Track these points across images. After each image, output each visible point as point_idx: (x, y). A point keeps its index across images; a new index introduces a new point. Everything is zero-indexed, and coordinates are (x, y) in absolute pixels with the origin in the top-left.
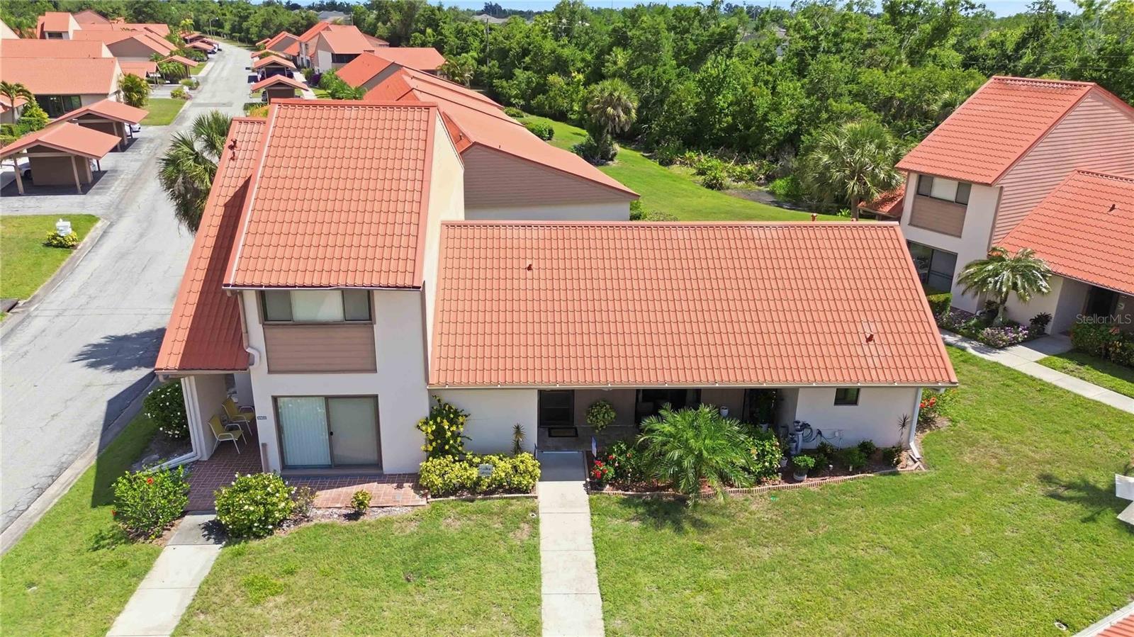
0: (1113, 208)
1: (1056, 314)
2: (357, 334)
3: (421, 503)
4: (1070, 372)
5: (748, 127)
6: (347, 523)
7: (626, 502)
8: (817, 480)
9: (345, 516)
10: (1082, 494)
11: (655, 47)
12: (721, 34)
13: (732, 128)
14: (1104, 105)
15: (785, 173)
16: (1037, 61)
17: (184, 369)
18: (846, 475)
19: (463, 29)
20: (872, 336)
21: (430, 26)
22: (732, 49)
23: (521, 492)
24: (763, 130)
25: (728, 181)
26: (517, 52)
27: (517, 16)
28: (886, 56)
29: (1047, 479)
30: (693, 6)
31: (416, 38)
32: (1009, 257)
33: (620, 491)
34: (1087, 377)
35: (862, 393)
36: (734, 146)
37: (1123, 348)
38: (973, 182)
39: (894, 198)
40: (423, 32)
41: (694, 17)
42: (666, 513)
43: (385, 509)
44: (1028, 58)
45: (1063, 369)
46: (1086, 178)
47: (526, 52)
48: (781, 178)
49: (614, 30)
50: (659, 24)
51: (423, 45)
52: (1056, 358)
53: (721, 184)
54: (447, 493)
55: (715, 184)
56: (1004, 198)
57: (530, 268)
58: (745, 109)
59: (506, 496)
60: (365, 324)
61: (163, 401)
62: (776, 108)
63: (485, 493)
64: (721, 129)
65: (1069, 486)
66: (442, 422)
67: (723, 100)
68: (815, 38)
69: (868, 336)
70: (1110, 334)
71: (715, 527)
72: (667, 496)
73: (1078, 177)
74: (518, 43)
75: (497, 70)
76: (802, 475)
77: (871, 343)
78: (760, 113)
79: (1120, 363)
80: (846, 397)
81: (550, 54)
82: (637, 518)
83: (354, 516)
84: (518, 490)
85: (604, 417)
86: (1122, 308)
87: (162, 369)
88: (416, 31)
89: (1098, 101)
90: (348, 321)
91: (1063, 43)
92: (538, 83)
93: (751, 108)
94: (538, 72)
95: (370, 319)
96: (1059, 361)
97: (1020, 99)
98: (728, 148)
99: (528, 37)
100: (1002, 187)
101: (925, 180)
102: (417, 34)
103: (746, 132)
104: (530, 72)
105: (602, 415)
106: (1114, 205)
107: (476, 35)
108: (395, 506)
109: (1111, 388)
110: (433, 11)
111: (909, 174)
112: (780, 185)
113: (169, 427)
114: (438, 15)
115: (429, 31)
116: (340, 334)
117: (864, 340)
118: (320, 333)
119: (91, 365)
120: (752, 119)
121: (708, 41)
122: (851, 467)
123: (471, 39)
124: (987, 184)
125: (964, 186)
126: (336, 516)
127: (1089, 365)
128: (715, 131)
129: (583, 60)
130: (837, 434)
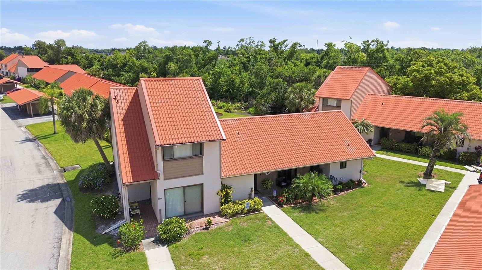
0: (382, 104)
1: (374, 138)
2: (196, 161)
3: (226, 221)
4: (385, 155)
5: (233, 90)
6: (205, 231)
7: (293, 208)
8: (344, 193)
9: (203, 229)
10: (413, 184)
11: (189, 61)
12: (213, 56)
13: (227, 91)
14: (372, 74)
15: (251, 106)
16: (328, 63)
17: (135, 182)
18: (350, 190)
19: (88, 56)
20: (349, 144)
21: (69, 55)
22: (216, 62)
23: (258, 211)
24: (239, 91)
25: (232, 110)
26: (121, 65)
27: (117, 51)
28: (279, 63)
29: (402, 182)
30: (197, 46)
31: (63, 61)
32: (360, 122)
33: (289, 206)
34: (391, 155)
35: (348, 163)
36: (228, 97)
37: (398, 146)
38: (342, 99)
39: (314, 107)
40: (66, 58)
41: (200, 50)
42: (309, 209)
43: (215, 225)
44: (325, 62)
45: (383, 154)
46: (371, 96)
47: (125, 65)
48: (251, 108)
49: (166, 56)
50: (191, 53)
51: (67, 63)
52: (379, 151)
53: (231, 111)
54: (234, 216)
55: (229, 111)
56: (353, 103)
57: (238, 134)
58: (231, 83)
59: (254, 213)
60: (200, 156)
61: (102, 202)
62: (242, 83)
63: (246, 214)
64: (223, 91)
65: (409, 183)
66: (227, 190)
67: (222, 81)
68: (248, 58)
69: (348, 144)
70: (393, 142)
71: (326, 210)
72: (305, 204)
73: (369, 96)
74: (121, 62)
75: (112, 73)
76: (339, 192)
77: (349, 146)
78: (237, 85)
79: (397, 150)
80: (343, 165)
81: (139, 65)
82: (301, 212)
83: (207, 228)
84: (257, 211)
85: (270, 184)
86: (391, 135)
87: (126, 183)
88: (63, 57)
89: (370, 72)
90: (194, 156)
91: (336, 57)
92: (134, 77)
93: (233, 83)
94: (134, 73)
95: (201, 153)
96: (381, 152)
97: (349, 73)
98: (226, 98)
99: (125, 59)
100: (352, 100)
101: (325, 100)
102: (64, 59)
103: (233, 92)
104: (130, 73)
105: (269, 183)
106: (383, 103)
107: (95, 59)
108: (218, 223)
109: (399, 157)
110: (70, 48)
111: (319, 98)
112: (251, 110)
113: (105, 213)
114: (73, 51)
115: (69, 57)
116: (190, 161)
117: (347, 146)
118: (183, 162)
119: (30, 202)
120: (234, 87)
121: (208, 59)
122: (351, 187)
123: (93, 61)
124: (348, 99)
125: (339, 101)
126: (200, 230)
127: (390, 152)
128: (220, 92)
129: (153, 67)
130: (341, 179)
